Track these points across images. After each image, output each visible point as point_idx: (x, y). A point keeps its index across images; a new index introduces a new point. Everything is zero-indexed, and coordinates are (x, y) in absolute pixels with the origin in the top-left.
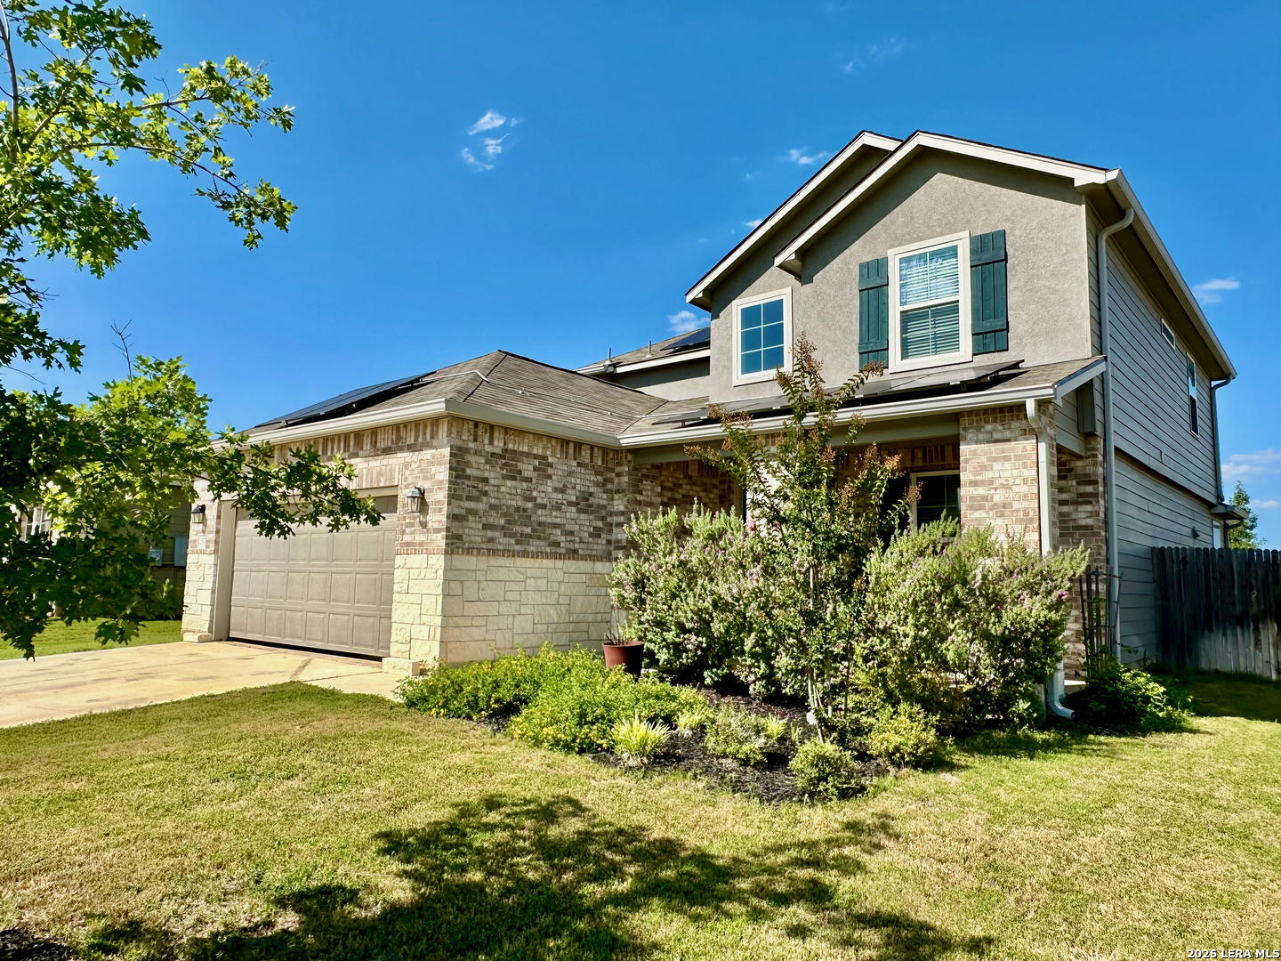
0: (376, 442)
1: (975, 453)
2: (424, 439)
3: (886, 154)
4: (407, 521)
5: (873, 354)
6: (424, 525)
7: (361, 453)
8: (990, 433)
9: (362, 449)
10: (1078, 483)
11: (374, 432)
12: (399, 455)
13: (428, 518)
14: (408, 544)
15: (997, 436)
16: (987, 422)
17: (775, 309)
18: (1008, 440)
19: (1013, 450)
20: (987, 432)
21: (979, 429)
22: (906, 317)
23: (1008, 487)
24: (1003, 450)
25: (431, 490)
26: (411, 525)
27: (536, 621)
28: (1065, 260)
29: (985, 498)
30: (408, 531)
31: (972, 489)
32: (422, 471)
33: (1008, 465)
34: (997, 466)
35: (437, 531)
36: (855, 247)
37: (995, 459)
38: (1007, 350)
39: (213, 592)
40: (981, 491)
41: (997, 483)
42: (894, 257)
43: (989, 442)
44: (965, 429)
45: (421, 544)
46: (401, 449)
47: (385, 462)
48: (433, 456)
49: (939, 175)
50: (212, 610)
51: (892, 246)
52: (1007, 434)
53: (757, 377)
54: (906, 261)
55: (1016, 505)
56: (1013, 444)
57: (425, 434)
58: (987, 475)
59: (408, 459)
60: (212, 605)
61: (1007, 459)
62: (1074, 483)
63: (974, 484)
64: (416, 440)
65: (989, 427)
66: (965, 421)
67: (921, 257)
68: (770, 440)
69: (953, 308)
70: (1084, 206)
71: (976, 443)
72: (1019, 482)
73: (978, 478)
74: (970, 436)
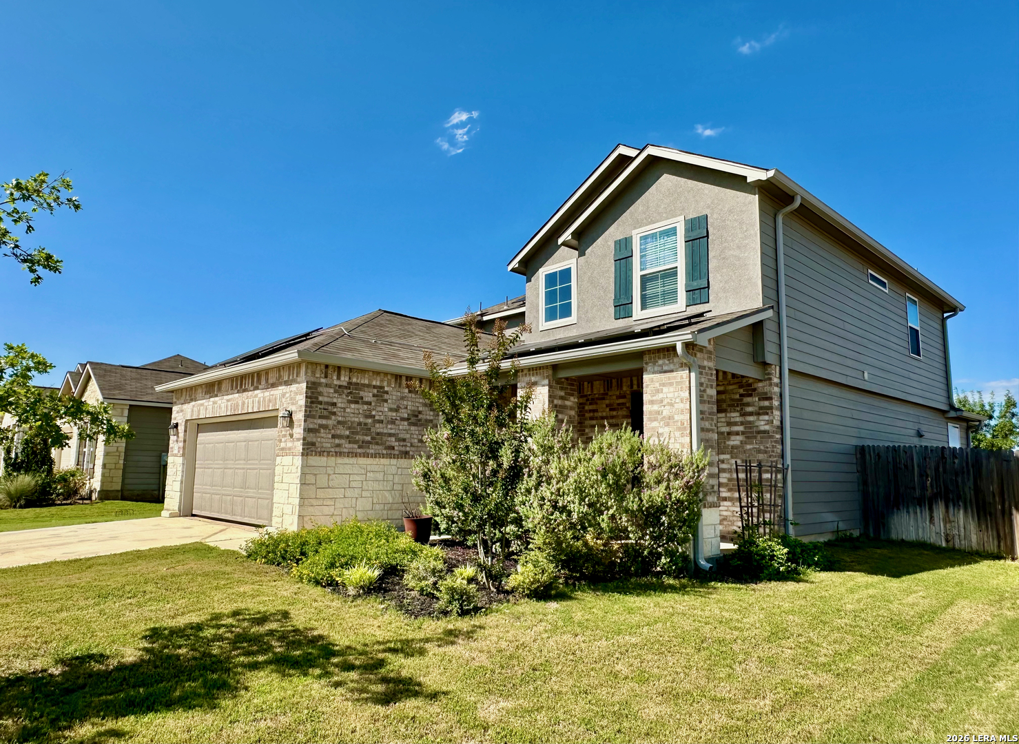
0: (268, 379)
1: (652, 380)
2: (293, 377)
3: (631, 159)
4: (283, 433)
5: (623, 308)
6: (291, 436)
7: (260, 387)
8: (661, 366)
9: (260, 384)
10: (759, 400)
11: (267, 371)
12: (280, 388)
13: (294, 430)
14: (283, 449)
15: (665, 368)
16: (659, 358)
17: (566, 274)
18: (672, 371)
19: (675, 378)
20: (659, 366)
21: (654, 363)
22: (645, 280)
23: (671, 405)
24: (669, 378)
25: (296, 412)
26: (285, 436)
27: (375, 502)
28: (745, 236)
29: (658, 413)
30: (283, 440)
31: (650, 406)
32: (291, 399)
33: (672, 389)
34: (665, 389)
35: (298, 440)
36: (612, 229)
37: (664, 385)
38: (708, 302)
39: (182, 482)
40: (656, 407)
41: (665, 403)
42: (636, 237)
43: (661, 372)
44: (647, 363)
45: (290, 449)
46: (281, 384)
47: (272, 393)
48: (297, 388)
49: (665, 175)
50: (181, 496)
51: (635, 228)
52: (672, 367)
53: (555, 324)
54: (644, 238)
55: (676, 418)
56: (674, 374)
57: (293, 374)
58: (661, 396)
59: (284, 391)
60: (181, 492)
61: (671, 384)
62: (757, 399)
63: (652, 402)
64: (289, 378)
65: (660, 362)
66: (646, 358)
67: (653, 236)
68: (531, 372)
69: (672, 273)
70: (757, 196)
71: (653, 373)
72: (678, 401)
73: (654, 398)
74: (649, 368)
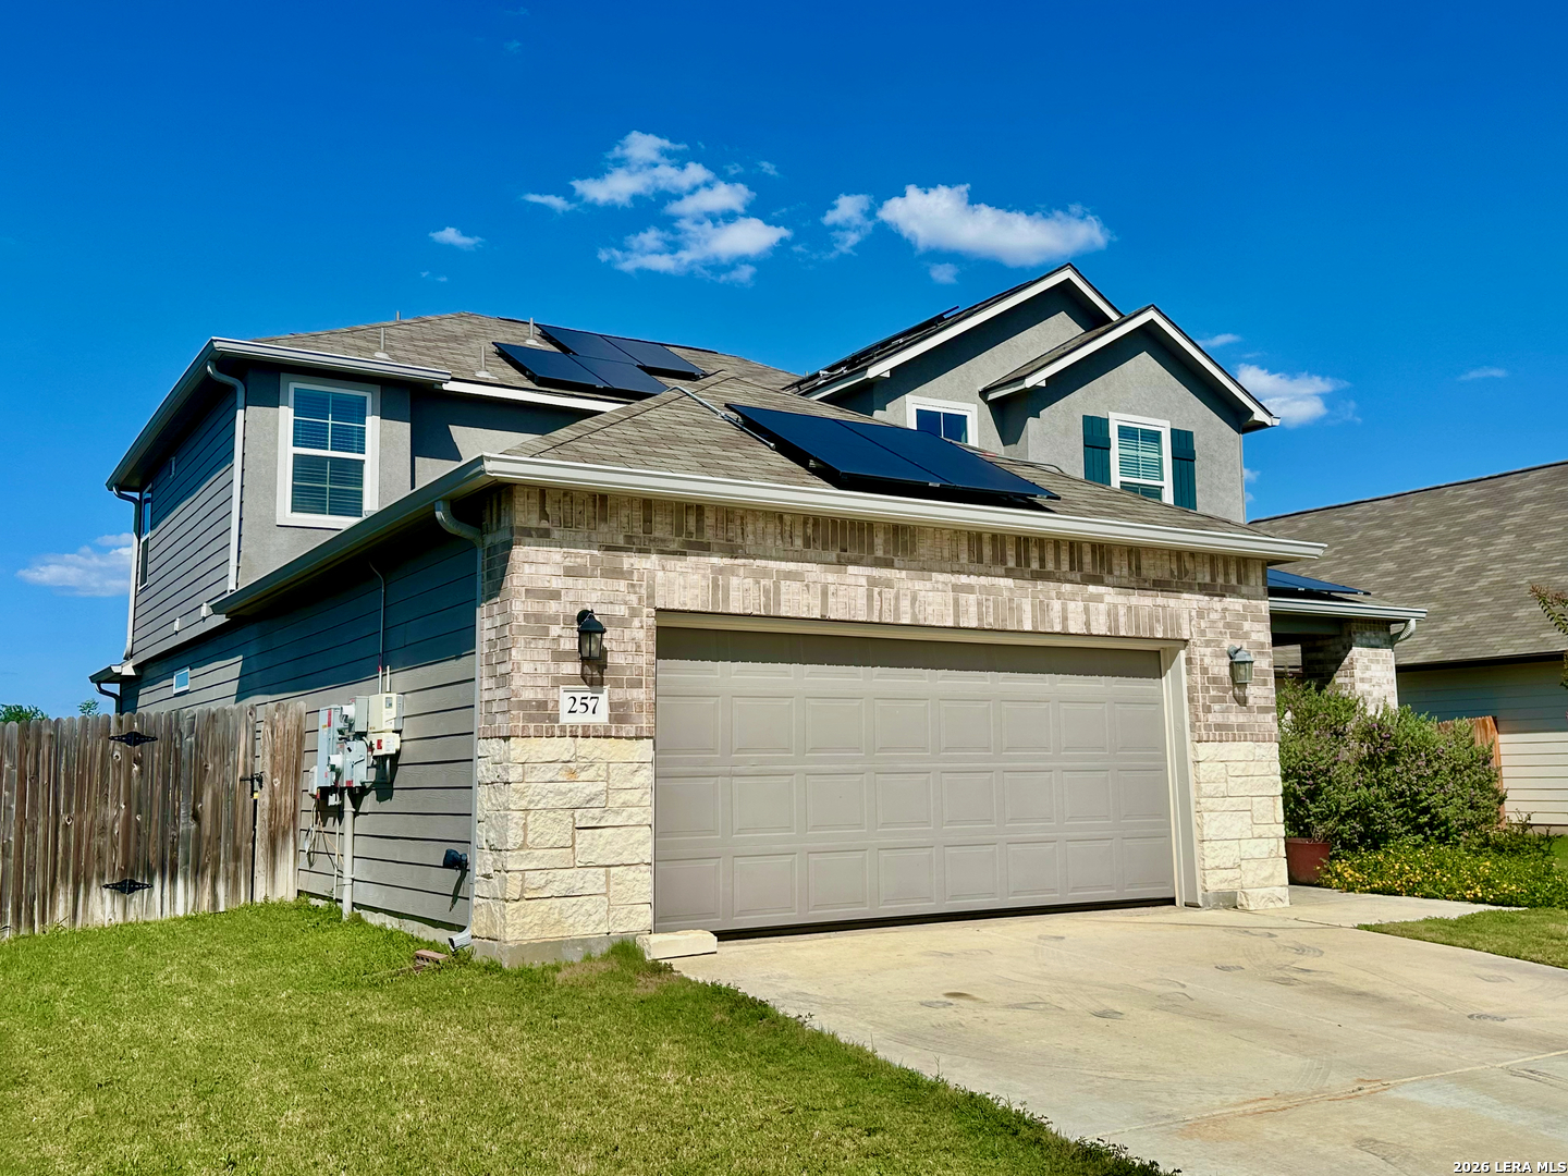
0: (1138, 568)
2: (1227, 580)
4: (1212, 693)
6: (1242, 701)
8: (1369, 639)
9: (1110, 572)
12: (1185, 596)
14: (1219, 727)
15: (1373, 642)
16: (1367, 630)
18: (1377, 647)
20: (1367, 638)
21: (1363, 634)
23: (1380, 686)
24: (1377, 655)
26: (1222, 700)
29: (1369, 693)
30: (1216, 707)
31: (1362, 685)
32: (1228, 625)
33: (1379, 667)
34: (1373, 667)
35: (1264, 710)
36: (1078, 395)
37: (1372, 662)
40: (1366, 687)
41: (1373, 682)
42: (1115, 421)
43: (1368, 647)
44: (1355, 633)
45: (1241, 727)
46: (1190, 589)
47: (1160, 600)
48: (1244, 608)
49: (1144, 354)
51: (1112, 409)
52: (1377, 642)
54: (1123, 430)
56: (1382, 651)
57: (1226, 574)
58: (1370, 673)
59: (1202, 604)
61: (1379, 662)
63: (1362, 681)
64: (1213, 579)
65: (1368, 634)
66: (1354, 627)
67: (1134, 432)
71: (1362, 646)
72: (1385, 681)
73: (1364, 676)
74: (1358, 639)
